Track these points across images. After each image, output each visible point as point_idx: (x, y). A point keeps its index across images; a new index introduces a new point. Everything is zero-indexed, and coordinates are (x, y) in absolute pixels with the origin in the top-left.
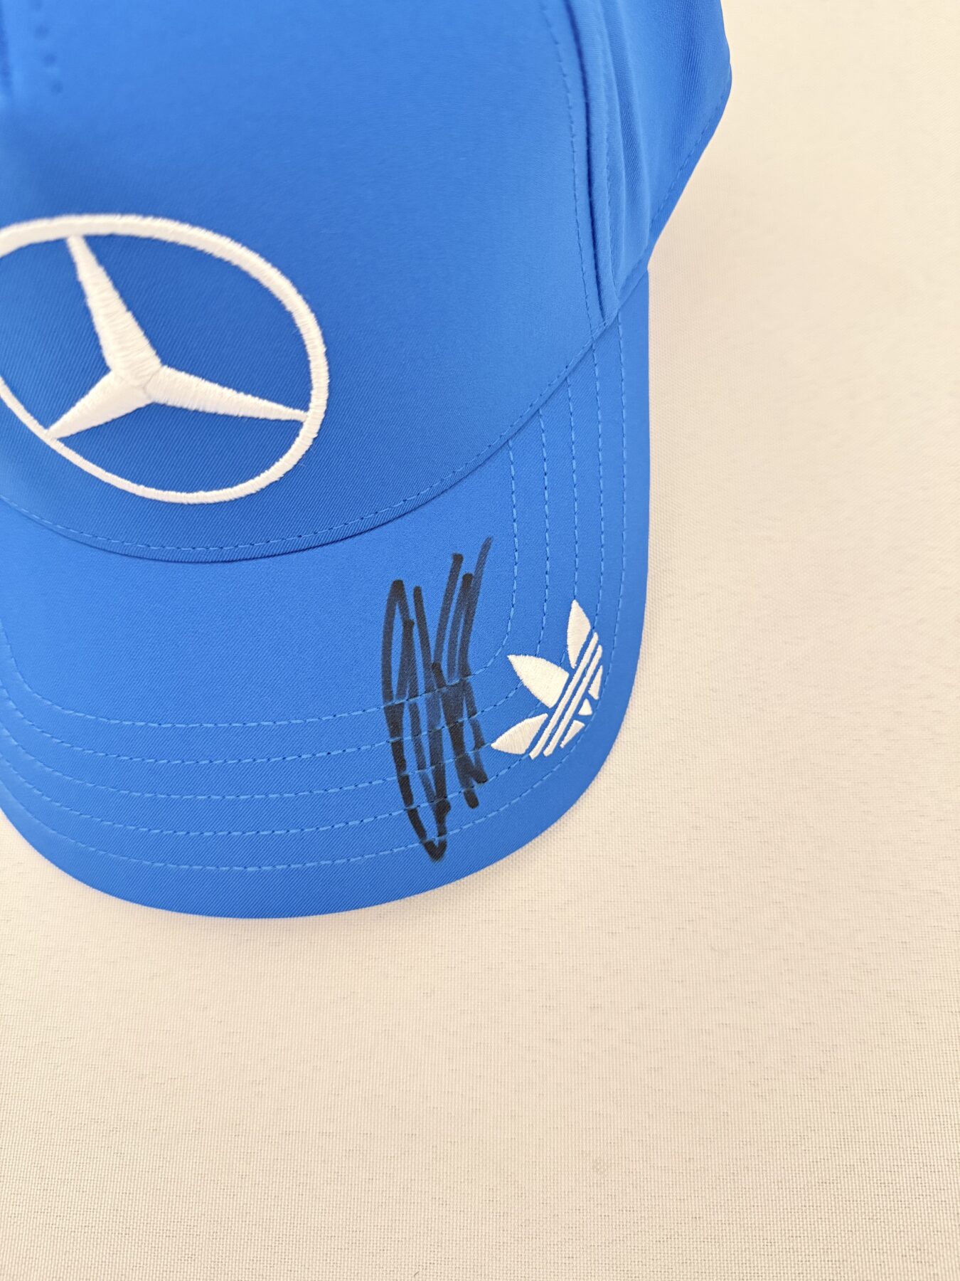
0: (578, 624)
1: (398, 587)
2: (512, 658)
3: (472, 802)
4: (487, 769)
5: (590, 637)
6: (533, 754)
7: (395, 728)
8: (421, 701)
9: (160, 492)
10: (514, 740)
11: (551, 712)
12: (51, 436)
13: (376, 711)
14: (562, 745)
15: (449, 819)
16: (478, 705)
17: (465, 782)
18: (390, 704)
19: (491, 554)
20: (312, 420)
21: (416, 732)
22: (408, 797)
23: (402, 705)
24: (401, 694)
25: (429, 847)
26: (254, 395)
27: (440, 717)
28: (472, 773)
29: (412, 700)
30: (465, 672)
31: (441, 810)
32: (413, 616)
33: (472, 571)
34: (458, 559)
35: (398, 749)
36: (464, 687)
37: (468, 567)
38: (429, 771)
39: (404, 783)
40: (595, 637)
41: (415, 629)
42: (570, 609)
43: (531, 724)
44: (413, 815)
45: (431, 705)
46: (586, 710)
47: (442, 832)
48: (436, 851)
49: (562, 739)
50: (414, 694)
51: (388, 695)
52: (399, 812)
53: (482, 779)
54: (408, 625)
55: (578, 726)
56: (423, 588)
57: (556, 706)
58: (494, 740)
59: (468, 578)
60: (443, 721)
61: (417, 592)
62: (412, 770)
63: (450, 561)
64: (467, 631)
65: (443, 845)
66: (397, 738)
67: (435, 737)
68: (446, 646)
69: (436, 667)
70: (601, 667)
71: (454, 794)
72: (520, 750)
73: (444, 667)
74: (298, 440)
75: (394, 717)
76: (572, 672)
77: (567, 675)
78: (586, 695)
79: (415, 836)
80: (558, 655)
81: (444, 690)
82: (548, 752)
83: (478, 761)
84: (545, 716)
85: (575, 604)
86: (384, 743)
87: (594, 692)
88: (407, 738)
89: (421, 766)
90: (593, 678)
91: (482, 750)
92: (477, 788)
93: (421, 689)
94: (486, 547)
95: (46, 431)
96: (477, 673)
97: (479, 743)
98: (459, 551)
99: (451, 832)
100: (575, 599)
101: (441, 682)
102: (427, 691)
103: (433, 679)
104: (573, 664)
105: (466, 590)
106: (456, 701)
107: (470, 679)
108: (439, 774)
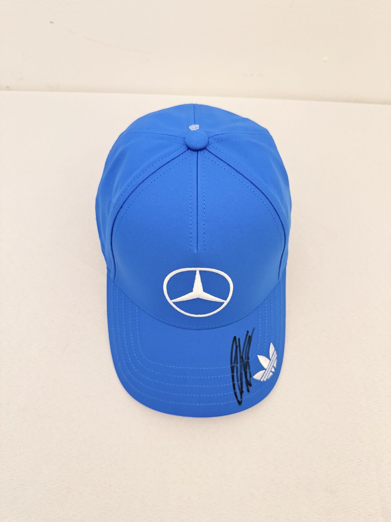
0: (272, 348)
1: (235, 338)
2: (258, 356)
3: (248, 391)
4: (252, 383)
5: (274, 352)
6: (262, 380)
7: (233, 372)
8: (239, 365)
9: (190, 314)
10: (258, 376)
11: (266, 370)
12: (171, 302)
13: (229, 367)
14: (268, 378)
15: (243, 395)
16: (251, 367)
17: (247, 386)
18: (232, 365)
19: (255, 332)
20: (226, 302)
21: (237, 372)
22: (234, 389)
23: (234, 366)
24: (234, 363)
25: (238, 401)
26: (217, 297)
27: (242, 369)
28: (249, 384)
29: (237, 365)
30: (248, 359)
31: (242, 392)
32: (238, 344)
34: (248, 332)
35: (233, 377)
36: (248, 363)
37: (250, 334)
38: (239, 382)
39: (234, 385)
40: (275, 352)
42: (270, 344)
43: (262, 372)
44: (235, 393)
45: (241, 367)
46: (273, 370)
47: (241, 398)
48: (240, 403)
49: (268, 376)
50: (237, 363)
51: (231, 363)
52: (232, 392)
53: (251, 385)
54: (237, 347)
55: (271, 374)
56: (240, 338)
57: (267, 368)
58: (254, 376)
59: (250, 336)
61: (239, 339)
62: (236, 382)
63: (246, 333)
64: (249, 349)
65: (241, 401)
66: (233, 374)
67: (241, 374)
68: (244, 352)
69: (242, 357)
70: (276, 359)
71: (245, 389)
72: (259, 379)
73: (244, 357)
74: (222, 306)
75: (232, 368)
76: (270, 360)
77: (269, 361)
78: (273, 366)
79: (235, 398)
80: (268, 356)
81: (244, 363)
82: (265, 380)
83: (250, 380)
84: (264, 371)
86: (230, 375)
87: (275, 366)
88: (235, 374)
89: (238, 381)
90: (274, 362)
91: (251, 379)
92: (250, 388)
94: (254, 330)
95: (171, 301)
96: (251, 359)
97: (251, 376)
98: (248, 330)
99: (244, 398)
100: (271, 342)
101: (243, 361)
102: (240, 363)
103: (241, 359)
104: (271, 358)
105: (249, 339)
106: (246, 366)
107: (250, 361)
108: (242, 384)
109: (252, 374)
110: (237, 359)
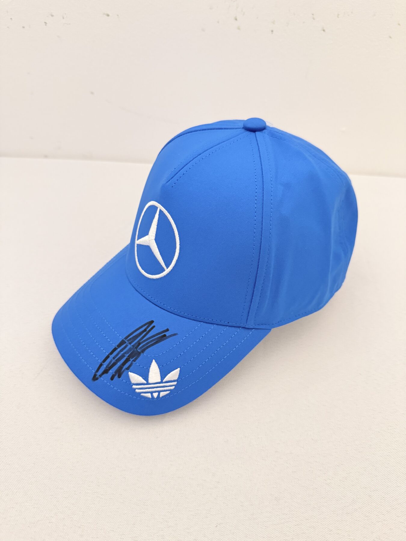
0: (174, 375)
1: (152, 322)
2: (154, 361)
3: (112, 379)
4: (123, 376)
5: (174, 381)
6: (134, 387)
7: (119, 346)
8: (129, 346)
10: (135, 378)
11: (148, 384)
12: (136, 242)
13: (121, 338)
14: (142, 394)
15: (105, 375)
16: (137, 361)
17: (116, 372)
18: (124, 340)
19: (174, 337)
20: (166, 271)
21: (121, 351)
22: (104, 361)
23: (126, 342)
24: (128, 341)
25: (95, 375)
27: (128, 353)
28: (119, 373)
29: (128, 344)
30: (143, 351)
31: (106, 371)
32: (148, 330)
33: (167, 335)
34: (167, 330)
35: (115, 349)
36: (139, 354)
37: (167, 334)
38: (114, 361)
39: (108, 357)
40: (175, 383)
41: (145, 333)
42: (177, 369)
43: (140, 380)
44: (101, 365)
45: (130, 349)
46: (155, 395)
47: (100, 376)
48: (95, 378)
49: (143, 392)
50: (130, 343)
51: (126, 338)
52: (100, 361)
53: (119, 377)
54: (145, 330)
55: (149, 395)
56: (156, 327)
57: (150, 384)
58: (131, 372)
59: (165, 335)
60: (127, 355)
61: (154, 327)
62: (112, 356)
63: (165, 329)
64: (153, 345)
65: (97, 379)
66: (117, 347)
67: (123, 356)
68: (146, 342)
69: (139, 344)
70: (169, 392)
71: (112, 372)
72: (133, 381)
73: (141, 346)
74: (162, 274)
75: (122, 343)
76: (162, 382)
77: (160, 381)
78: (159, 392)
79: (96, 369)
80: (164, 374)
81: (135, 350)
82: (137, 391)
83: (123, 371)
84: (145, 382)
85: (179, 369)
86: (114, 345)
87: (162, 394)
88: (119, 350)
89: (114, 358)
90: (165, 390)
91: (126, 371)
93: (132, 344)
94: (175, 335)
95: (137, 240)
96: (145, 354)
97: (128, 369)
98: (169, 329)
99: (102, 379)
100: (180, 368)
101: (137, 348)
102: (133, 346)
103: (137, 345)
104: (164, 381)
105: (162, 337)
106: (135, 354)
107: (142, 354)
108: (114, 364)
109: (131, 368)
110: (135, 340)
